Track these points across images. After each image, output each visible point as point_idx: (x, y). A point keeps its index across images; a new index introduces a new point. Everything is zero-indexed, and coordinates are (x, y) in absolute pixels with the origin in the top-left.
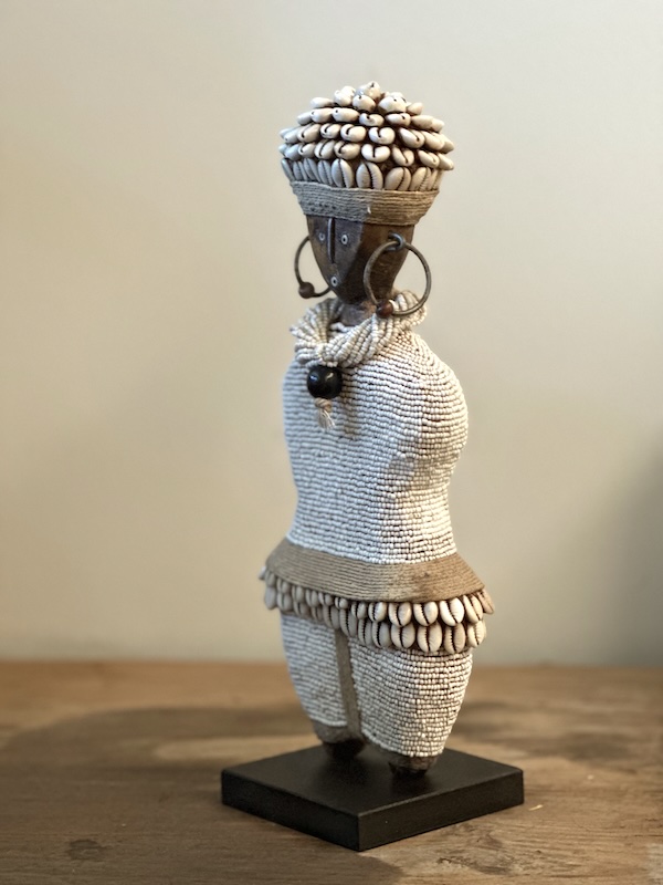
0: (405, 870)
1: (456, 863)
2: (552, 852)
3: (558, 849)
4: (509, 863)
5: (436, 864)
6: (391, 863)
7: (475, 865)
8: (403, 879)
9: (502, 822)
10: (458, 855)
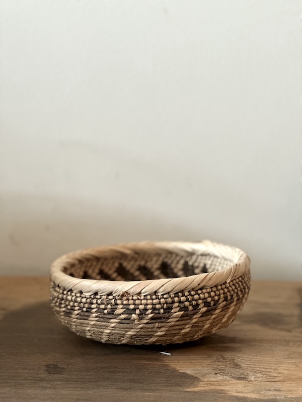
0: (201, 378)
1: (223, 375)
4: (246, 376)
5: (214, 376)
6: (194, 375)
7: (232, 376)
8: (201, 383)
10: (223, 371)
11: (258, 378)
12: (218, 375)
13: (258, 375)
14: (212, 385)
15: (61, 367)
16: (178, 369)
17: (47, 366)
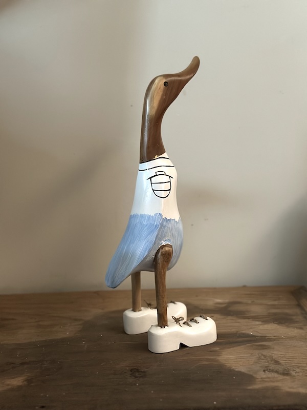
0: (255, 375)
1: (270, 372)
2: (300, 365)
3: (301, 363)
4: (289, 371)
5: (263, 373)
6: (248, 373)
7: (277, 372)
8: (257, 380)
9: (274, 352)
10: (268, 368)
11: (298, 372)
12: (267, 372)
13: (298, 370)
14: (266, 381)
15: (142, 371)
16: (234, 368)
17: (131, 371)
